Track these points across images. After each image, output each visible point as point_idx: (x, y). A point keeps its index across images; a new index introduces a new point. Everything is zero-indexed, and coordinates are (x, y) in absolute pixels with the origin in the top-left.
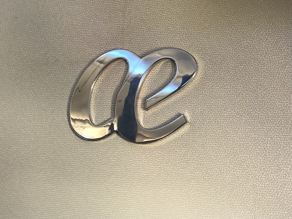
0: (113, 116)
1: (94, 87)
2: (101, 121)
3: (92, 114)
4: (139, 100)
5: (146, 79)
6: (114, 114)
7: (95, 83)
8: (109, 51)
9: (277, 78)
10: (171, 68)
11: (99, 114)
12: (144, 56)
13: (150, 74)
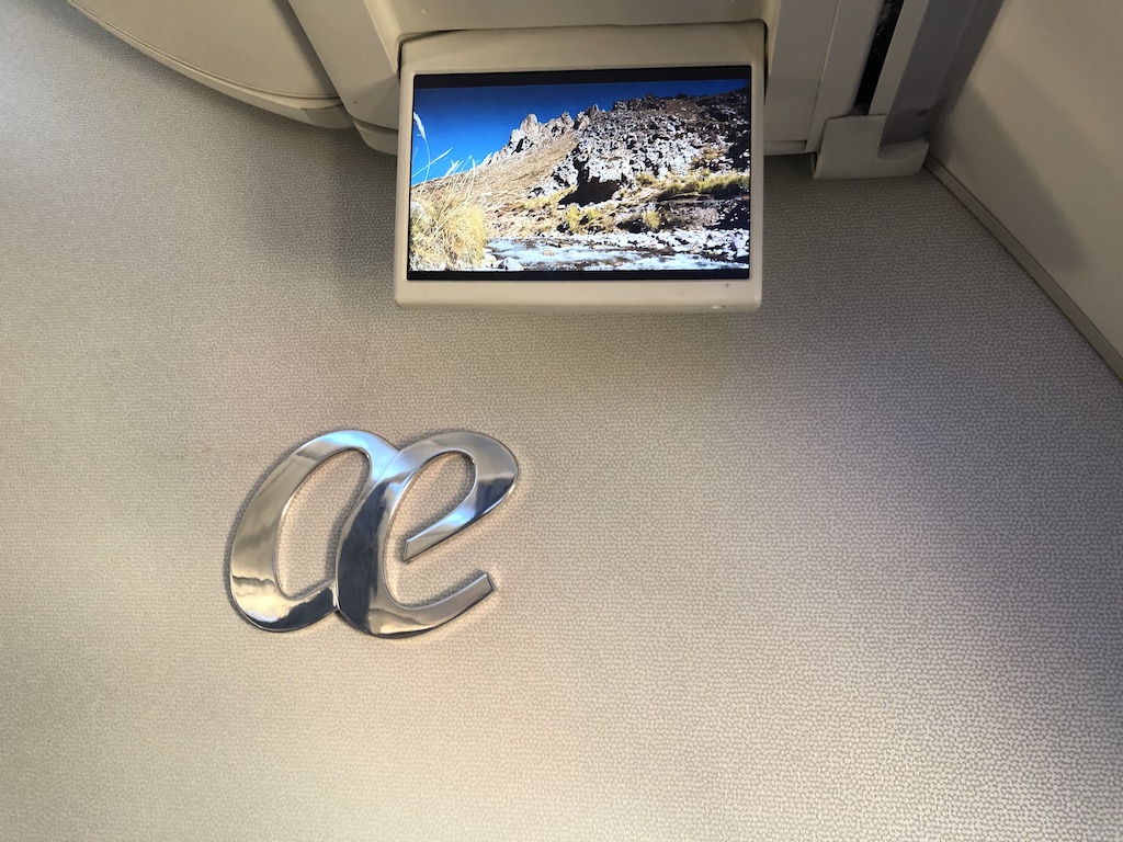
0: (329, 576)
1: (288, 510)
2: (303, 587)
3: (281, 571)
4: (390, 541)
5: (408, 496)
6: (332, 570)
7: (293, 501)
8: (326, 433)
9: (677, 499)
10: (464, 472)
11: (297, 570)
12: (406, 446)
13: (417, 483)
